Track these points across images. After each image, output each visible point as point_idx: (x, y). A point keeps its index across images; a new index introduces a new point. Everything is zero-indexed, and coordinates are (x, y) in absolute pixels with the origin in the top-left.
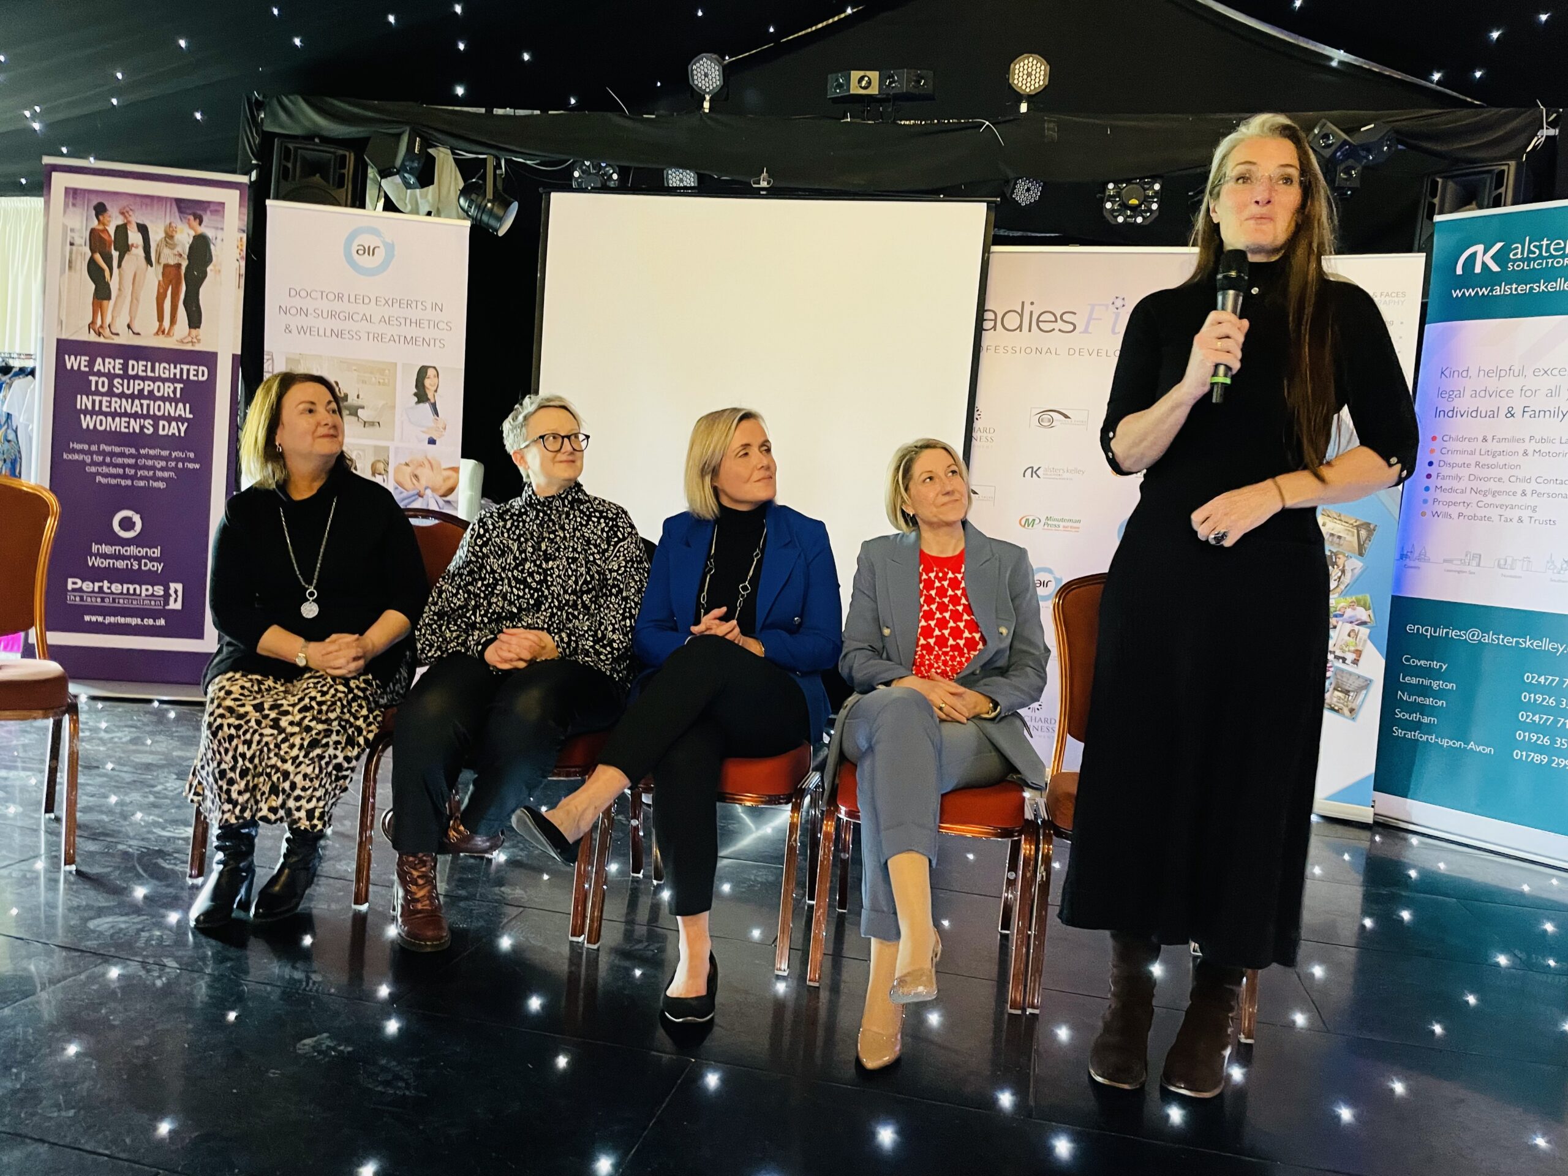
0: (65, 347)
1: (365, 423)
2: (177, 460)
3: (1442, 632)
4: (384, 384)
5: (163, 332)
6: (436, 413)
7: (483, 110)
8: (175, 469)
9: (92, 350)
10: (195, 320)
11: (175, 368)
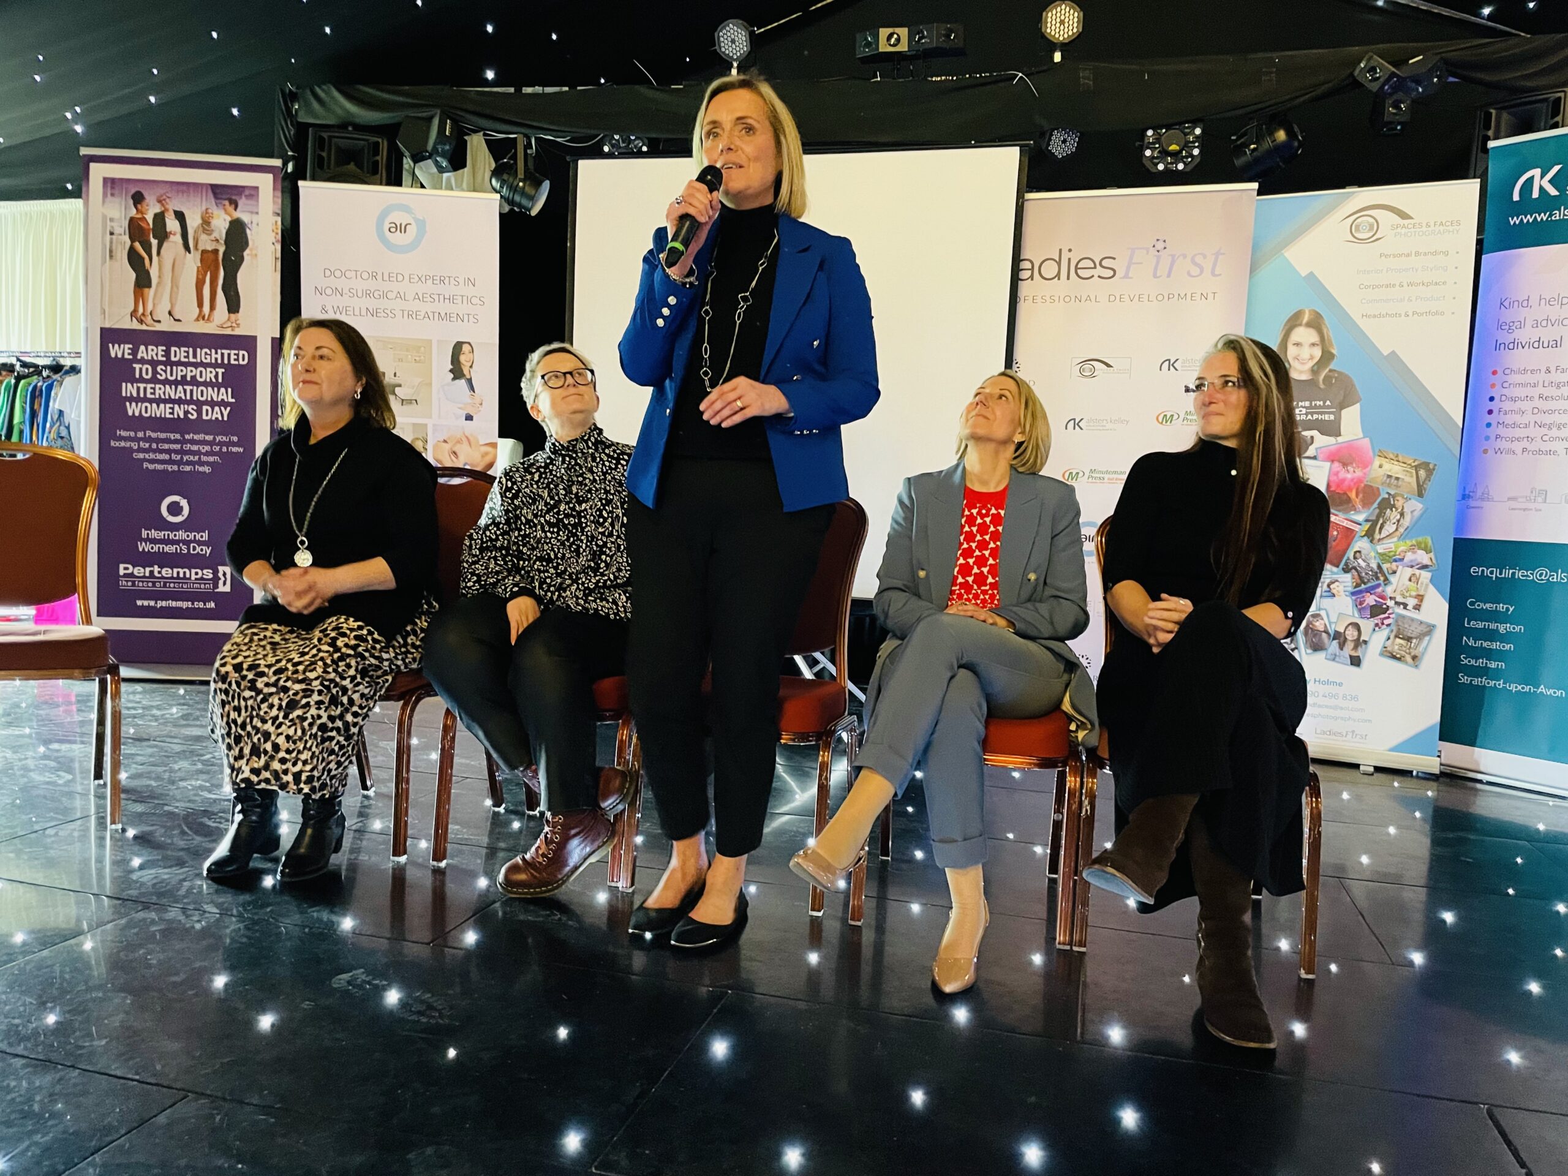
0: (109, 336)
1: (403, 400)
2: (221, 444)
3: (1507, 573)
4: (419, 362)
5: (203, 318)
6: (472, 388)
7: (512, 90)
8: (219, 454)
9: (134, 338)
10: (234, 305)
11: (216, 353)
